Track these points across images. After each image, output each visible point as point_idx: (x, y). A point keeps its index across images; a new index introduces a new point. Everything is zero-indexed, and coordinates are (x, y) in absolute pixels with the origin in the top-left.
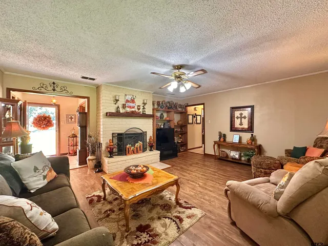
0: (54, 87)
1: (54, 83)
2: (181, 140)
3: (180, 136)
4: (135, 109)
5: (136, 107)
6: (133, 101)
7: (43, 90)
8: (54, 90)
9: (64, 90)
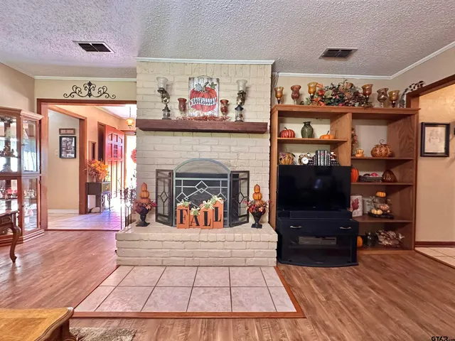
0: (90, 90)
1: (90, 84)
2: (386, 207)
3: (382, 194)
4: (217, 112)
5: (219, 106)
6: (209, 92)
7: (76, 97)
8: (90, 95)
9: (104, 93)
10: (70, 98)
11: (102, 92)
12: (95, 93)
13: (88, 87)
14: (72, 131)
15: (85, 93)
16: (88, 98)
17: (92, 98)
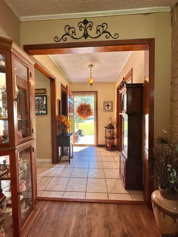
0: (86, 30)
1: (86, 22)
7: (70, 40)
8: (86, 35)
9: (104, 32)
10: (62, 42)
11: (101, 31)
12: (92, 33)
13: (83, 25)
14: (43, 91)
15: (80, 33)
16: (83, 40)
17: (89, 39)
